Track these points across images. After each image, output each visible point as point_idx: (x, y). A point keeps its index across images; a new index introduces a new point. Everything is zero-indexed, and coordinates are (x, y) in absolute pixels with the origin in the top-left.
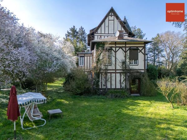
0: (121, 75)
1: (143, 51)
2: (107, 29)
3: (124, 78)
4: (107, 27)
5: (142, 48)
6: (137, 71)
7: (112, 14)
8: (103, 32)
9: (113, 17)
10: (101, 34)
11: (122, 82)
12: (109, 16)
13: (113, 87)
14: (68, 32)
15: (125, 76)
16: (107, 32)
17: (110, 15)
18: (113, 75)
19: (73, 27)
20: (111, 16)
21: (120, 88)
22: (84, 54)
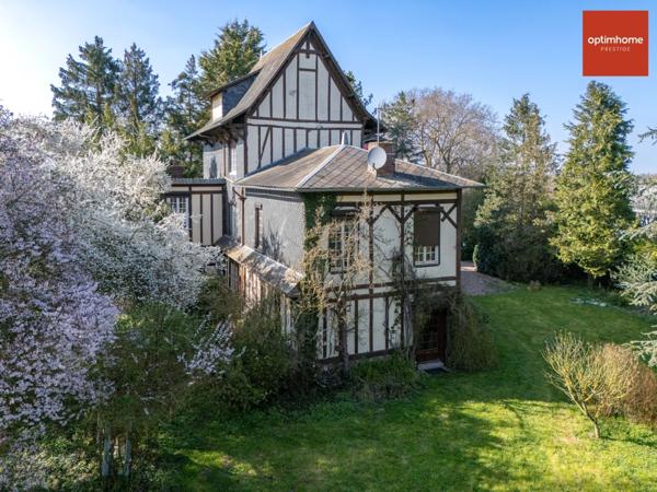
0: (387, 301)
1: (453, 216)
2: (291, 101)
3: (396, 311)
4: (291, 94)
5: (451, 205)
6: (437, 285)
7: (312, 48)
8: (278, 113)
9: (313, 57)
10: (271, 119)
11: (390, 327)
12: (298, 53)
13: (364, 349)
14: (71, 62)
15: (401, 305)
16: (291, 115)
17: (303, 51)
18: (364, 304)
19: (92, 42)
20: (308, 53)
21: (383, 348)
22: (190, 186)
